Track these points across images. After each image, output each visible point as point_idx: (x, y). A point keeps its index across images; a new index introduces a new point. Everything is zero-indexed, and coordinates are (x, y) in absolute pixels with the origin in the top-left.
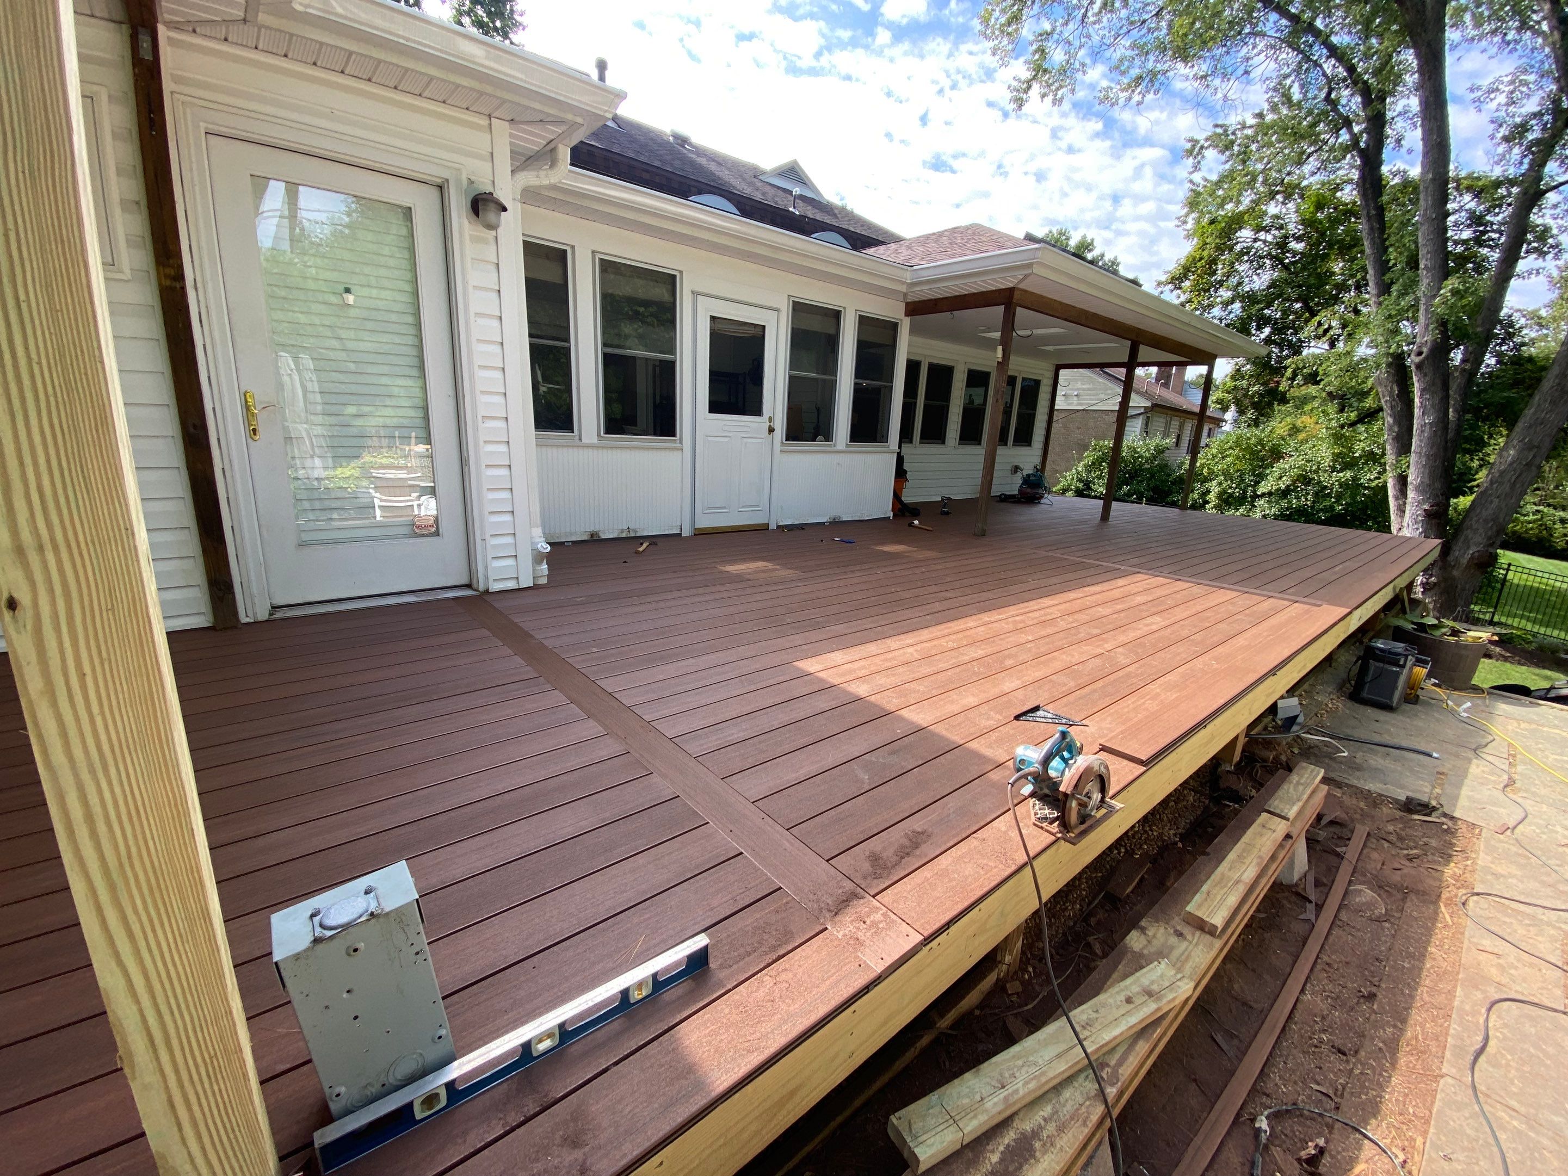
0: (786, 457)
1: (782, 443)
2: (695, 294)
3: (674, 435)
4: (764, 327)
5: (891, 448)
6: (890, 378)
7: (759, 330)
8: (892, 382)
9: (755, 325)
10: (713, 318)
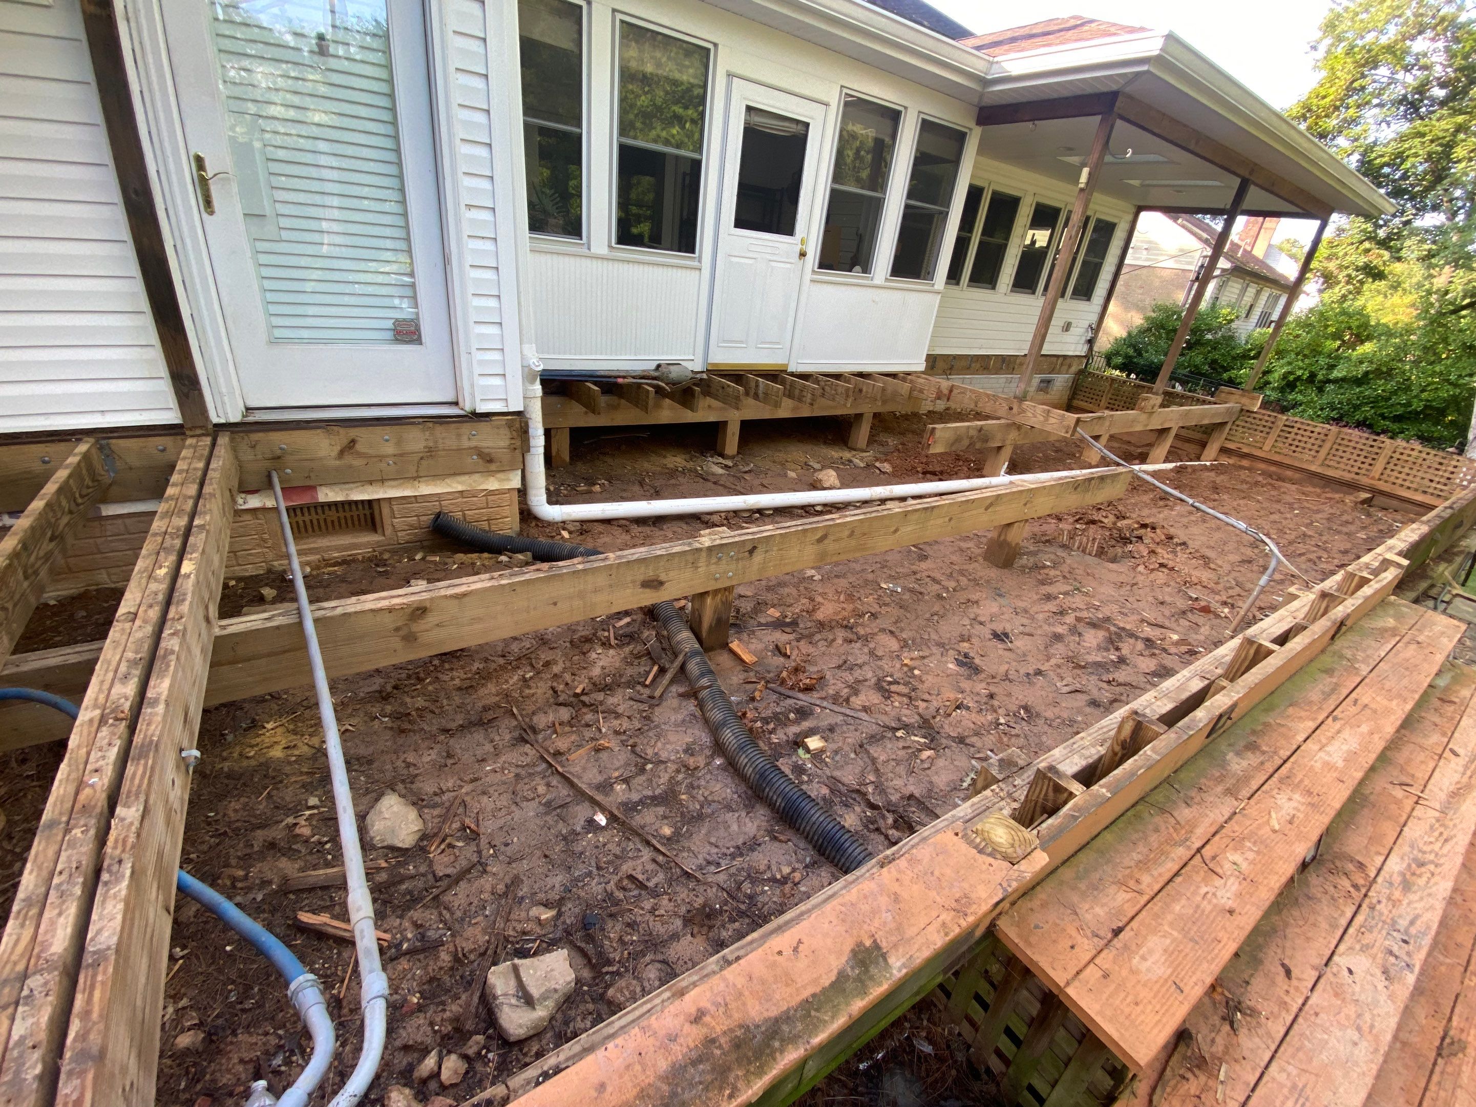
0: (817, 288)
1: (813, 271)
2: (730, 75)
3: (693, 252)
4: (807, 125)
5: (936, 287)
6: (947, 202)
7: (800, 128)
8: (948, 206)
9: (798, 122)
10: (749, 109)
